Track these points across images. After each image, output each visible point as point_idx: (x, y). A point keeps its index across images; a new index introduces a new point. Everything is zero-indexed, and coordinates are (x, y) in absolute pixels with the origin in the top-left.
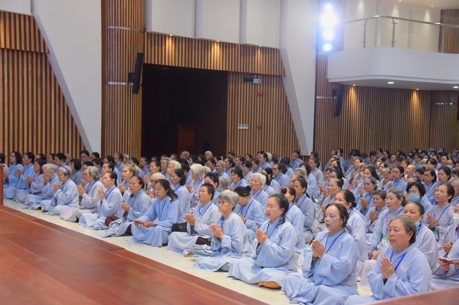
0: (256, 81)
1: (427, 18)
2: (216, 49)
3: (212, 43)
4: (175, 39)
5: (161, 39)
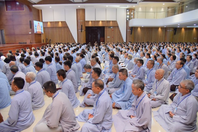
0: (111, 28)
1: (162, 10)
2: (101, 22)
3: (100, 21)
4: (91, 21)
5: (88, 22)
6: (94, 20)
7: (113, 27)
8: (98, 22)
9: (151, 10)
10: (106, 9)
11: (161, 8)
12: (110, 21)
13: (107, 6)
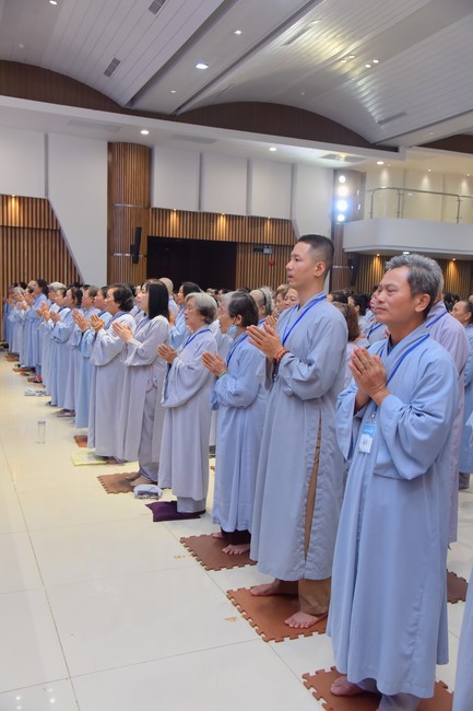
0: (266, 251)
2: (222, 222)
3: (218, 215)
4: (180, 213)
5: (166, 212)
6: (193, 208)
7: (275, 247)
8: (213, 217)
9: (425, 184)
10: (249, 163)
11: (458, 178)
12: (263, 220)
13: (273, 149)
